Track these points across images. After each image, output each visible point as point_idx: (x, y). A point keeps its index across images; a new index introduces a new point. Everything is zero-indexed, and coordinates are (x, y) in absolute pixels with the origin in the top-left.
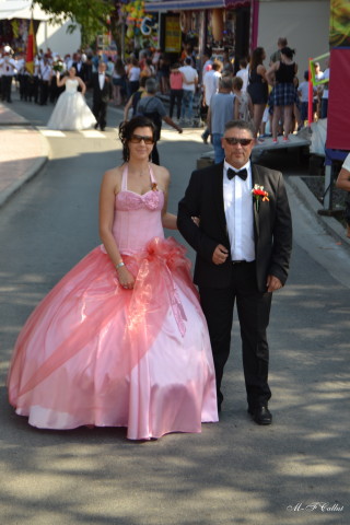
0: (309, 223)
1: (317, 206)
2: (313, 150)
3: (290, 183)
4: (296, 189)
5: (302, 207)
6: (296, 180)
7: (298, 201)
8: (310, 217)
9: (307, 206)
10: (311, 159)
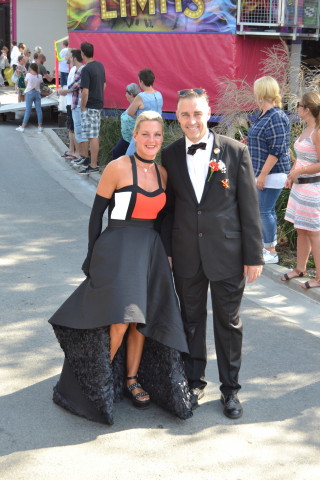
0: (59, 161)
1: (64, 148)
3: (44, 133)
4: (49, 138)
5: (54, 150)
6: (49, 130)
7: (51, 146)
9: (58, 149)
10: (60, 115)
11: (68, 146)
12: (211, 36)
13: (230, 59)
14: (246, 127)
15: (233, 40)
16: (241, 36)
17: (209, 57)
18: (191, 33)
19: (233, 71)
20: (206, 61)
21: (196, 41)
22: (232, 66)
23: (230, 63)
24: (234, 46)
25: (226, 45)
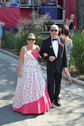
12: (13, 8)
15: (19, 9)
16: (20, 8)
17: (13, 13)
18: (8, 8)
20: (13, 14)
21: (10, 9)
22: (19, 15)
23: (18, 14)
24: (19, 10)
25: (17, 10)
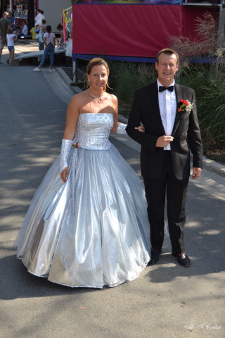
0: (66, 90)
1: (70, 81)
2: (67, 54)
3: (57, 71)
4: (60, 74)
5: (63, 82)
6: (60, 69)
7: (61, 79)
8: (67, 87)
9: (65, 82)
10: (66, 59)
11: (72, 79)
12: (166, 6)
13: (178, 21)
14: (189, 68)
15: (180, 9)
16: (185, 7)
18: (152, 4)
19: (180, 29)
20: (163, 23)
21: (156, 9)
22: (179, 26)
24: (181, 13)
25: (176, 12)
